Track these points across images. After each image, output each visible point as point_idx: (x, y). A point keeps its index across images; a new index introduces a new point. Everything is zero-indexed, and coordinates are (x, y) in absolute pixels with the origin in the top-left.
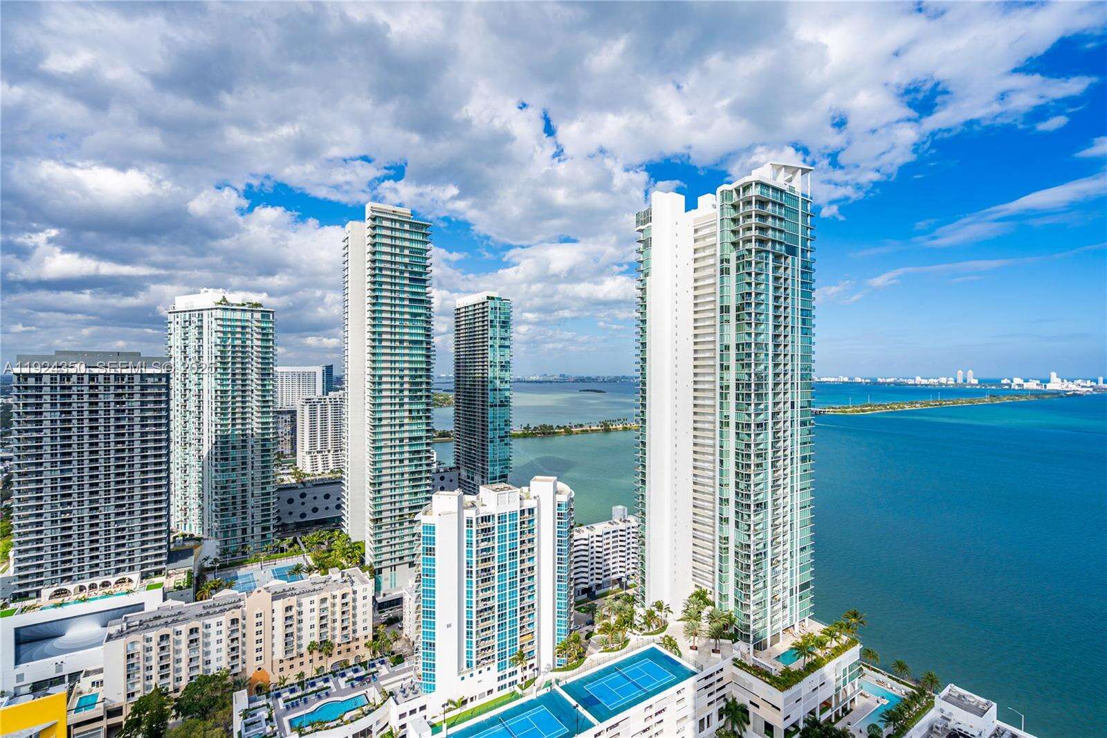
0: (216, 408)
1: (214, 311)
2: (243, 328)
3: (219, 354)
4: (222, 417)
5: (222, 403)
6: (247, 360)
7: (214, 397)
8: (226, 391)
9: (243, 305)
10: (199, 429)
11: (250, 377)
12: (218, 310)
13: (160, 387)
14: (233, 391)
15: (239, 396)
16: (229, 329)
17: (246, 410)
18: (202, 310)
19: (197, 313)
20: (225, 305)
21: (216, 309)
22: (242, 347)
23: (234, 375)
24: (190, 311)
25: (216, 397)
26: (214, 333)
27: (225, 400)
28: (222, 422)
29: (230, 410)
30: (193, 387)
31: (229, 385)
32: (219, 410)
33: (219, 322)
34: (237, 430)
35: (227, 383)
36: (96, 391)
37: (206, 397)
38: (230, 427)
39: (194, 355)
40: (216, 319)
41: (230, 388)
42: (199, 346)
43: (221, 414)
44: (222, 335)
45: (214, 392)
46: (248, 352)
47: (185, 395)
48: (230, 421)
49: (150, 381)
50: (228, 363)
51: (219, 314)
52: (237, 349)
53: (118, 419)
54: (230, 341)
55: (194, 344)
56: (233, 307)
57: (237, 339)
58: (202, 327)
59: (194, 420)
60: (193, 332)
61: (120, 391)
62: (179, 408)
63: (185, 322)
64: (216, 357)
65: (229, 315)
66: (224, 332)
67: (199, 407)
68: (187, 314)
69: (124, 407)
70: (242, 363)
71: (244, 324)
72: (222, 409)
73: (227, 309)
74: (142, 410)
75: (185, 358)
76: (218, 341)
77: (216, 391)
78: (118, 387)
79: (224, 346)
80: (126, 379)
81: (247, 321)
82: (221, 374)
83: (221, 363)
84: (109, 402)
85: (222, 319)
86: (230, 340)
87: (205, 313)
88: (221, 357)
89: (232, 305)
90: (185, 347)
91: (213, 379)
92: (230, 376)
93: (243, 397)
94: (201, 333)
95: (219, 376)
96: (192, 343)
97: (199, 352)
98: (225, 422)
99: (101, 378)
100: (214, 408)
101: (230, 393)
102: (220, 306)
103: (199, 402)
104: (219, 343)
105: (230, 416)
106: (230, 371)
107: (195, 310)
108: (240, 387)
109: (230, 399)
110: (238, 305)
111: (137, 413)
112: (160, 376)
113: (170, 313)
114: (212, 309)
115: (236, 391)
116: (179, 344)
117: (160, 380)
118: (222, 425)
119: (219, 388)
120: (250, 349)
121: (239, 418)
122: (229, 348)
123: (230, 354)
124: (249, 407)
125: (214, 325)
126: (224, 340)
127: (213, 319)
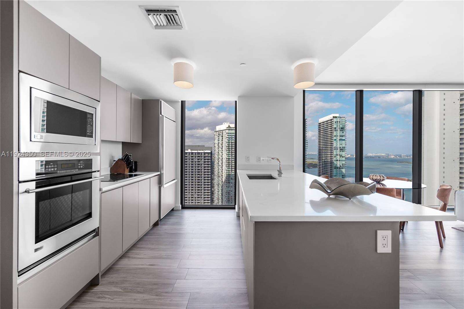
3: (227, 145)
4: (228, 168)
5: (228, 163)
7: (226, 161)
8: (230, 159)
10: (222, 172)
12: (227, 130)
13: (209, 157)
14: (231, 159)
16: (230, 137)
18: (223, 130)
19: (222, 131)
21: (227, 129)
24: (220, 131)
30: (221, 157)
33: (227, 134)
36: (193, 158)
37: (224, 161)
38: (230, 171)
40: (227, 133)
42: (222, 143)
43: (228, 167)
47: (218, 160)
49: (206, 155)
51: (227, 131)
53: (198, 167)
54: (231, 141)
57: (233, 140)
58: (223, 136)
60: (221, 138)
61: (199, 158)
62: (217, 164)
63: (219, 135)
65: (230, 131)
68: (219, 132)
69: (200, 163)
72: (228, 165)
74: (204, 164)
75: (219, 147)
77: (227, 159)
78: (198, 157)
79: (229, 143)
80: (197, 154)
82: (228, 152)
83: (228, 149)
84: (196, 161)
85: (228, 133)
89: (232, 128)
90: (219, 143)
92: (230, 153)
94: (223, 138)
95: (227, 153)
96: (220, 142)
99: (194, 153)
102: (228, 129)
103: (222, 162)
104: (227, 142)
105: (230, 167)
106: (230, 151)
111: (203, 165)
112: (208, 153)
113: (215, 132)
114: (226, 130)
116: (217, 142)
117: (209, 154)
118: (228, 171)
119: (227, 157)
122: (230, 143)
123: (231, 145)
126: (229, 140)
127: (226, 133)
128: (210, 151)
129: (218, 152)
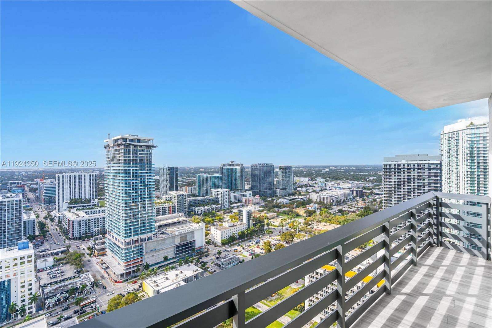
0: (467, 181)
1: (465, 131)
2: (484, 137)
3: (469, 152)
4: (471, 185)
5: (471, 178)
7: (466, 175)
8: (473, 172)
9: (485, 124)
12: (468, 130)
13: (437, 169)
14: (478, 172)
16: (475, 139)
19: (456, 133)
20: (472, 126)
21: (467, 129)
22: (484, 148)
23: (478, 163)
24: (452, 132)
25: (467, 175)
26: (465, 142)
27: (473, 176)
28: (471, 188)
29: (476, 182)
30: (454, 170)
31: (475, 169)
32: (469, 182)
33: (469, 136)
34: (480, 193)
35: (474, 167)
36: (410, 171)
37: (461, 175)
38: (476, 191)
39: (454, 154)
40: (467, 135)
42: (457, 149)
44: (470, 143)
45: (466, 172)
47: (450, 174)
48: (476, 188)
49: (432, 167)
50: (474, 157)
51: (469, 131)
52: (480, 149)
53: (418, 183)
56: (477, 127)
57: (480, 144)
58: (459, 139)
59: (454, 186)
60: (454, 142)
61: (419, 171)
62: (447, 179)
63: (449, 138)
64: (467, 154)
65: (475, 131)
66: (472, 141)
67: (457, 180)
68: (451, 134)
69: (421, 178)
70: (484, 157)
71: (484, 135)
72: (471, 181)
73: (474, 128)
74: (429, 180)
75: (449, 155)
76: (468, 146)
77: (467, 172)
78: (418, 169)
79: (472, 148)
80: (422, 166)
83: (470, 157)
84: (415, 176)
85: (471, 134)
86: (476, 145)
87: (460, 132)
88: (470, 154)
90: (449, 150)
91: (466, 165)
92: (476, 164)
94: (458, 143)
95: (469, 164)
96: (453, 148)
97: (457, 152)
98: (473, 188)
99: (412, 166)
101: (476, 173)
102: (469, 127)
103: (457, 177)
104: (469, 147)
105: (476, 185)
106: (476, 161)
107: (455, 132)
108: (483, 170)
109: (476, 176)
110: (481, 125)
111: (426, 181)
112: (437, 165)
113: (441, 134)
115: (480, 172)
116: (446, 149)
117: (437, 166)
118: (471, 190)
119: (469, 170)
121: (482, 187)
122: (475, 149)
123: (476, 152)
125: (466, 138)
126: (471, 145)
127: (465, 135)
128: (439, 162)
129: (449, 163)
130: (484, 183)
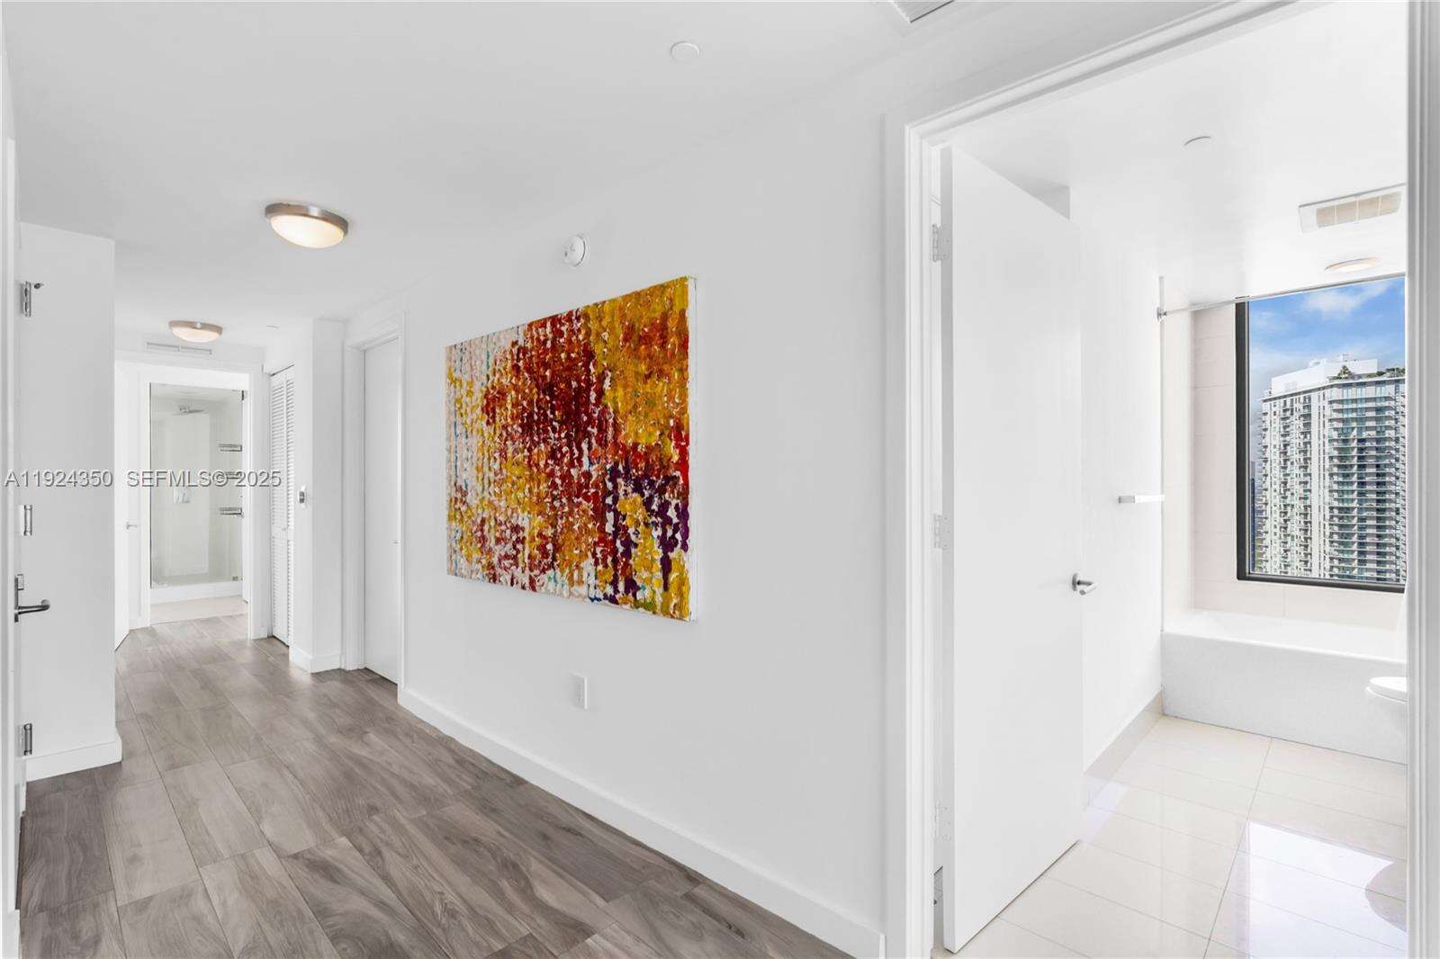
0: (1332, 534)
1: (1327, 392)
2: (1378, 410)
6: (1387, 461)
9: (1380, 374)
11: (1392, 488)
15: (1371, 518)
17: (1386, 540)
20: (1346, 379)
22: (1378, 441)
23: (1362, 484)
25: (1332, 517)
26: (1327, 424)
27: (1346, 522)
28: (1341, 556)
29: (1355, 538)
31: (1353, 500)
32: (1336, 537)
34: (1367, 570)
35: (1351, 496)
39: (1297, 456)
41: (1355, 504)
44: (1341, 425)
45: (1327, 510)
46: (1390, 448)
48: (1355, 555)
52: (1368, 444)
55: (1298, 441)
56: (1361, 380)
64: (1331, 458)
66: (1343, 421)
70: (1378, 466)
71: (1379, 404)
73: (1350, 385)
76: (1335, 435)
81: (1387, 398)
86: (1355, 431)
87: (1314, 396)
88: (1341, 458)
91: (1327, 490)
93: (1378, 519)
97: (1305, 452)
98: (1346, 556)
100: (1328, 534)
101: (1355, 512)
107: (1299, 393)
108: (1374, 505)
110: (1370, 376)
115: (1367, 509)
120: (1393, 444)
121: (1371, 553)
124: (1391, 536)
125: (1328, 412)
130: (1376, 540)
